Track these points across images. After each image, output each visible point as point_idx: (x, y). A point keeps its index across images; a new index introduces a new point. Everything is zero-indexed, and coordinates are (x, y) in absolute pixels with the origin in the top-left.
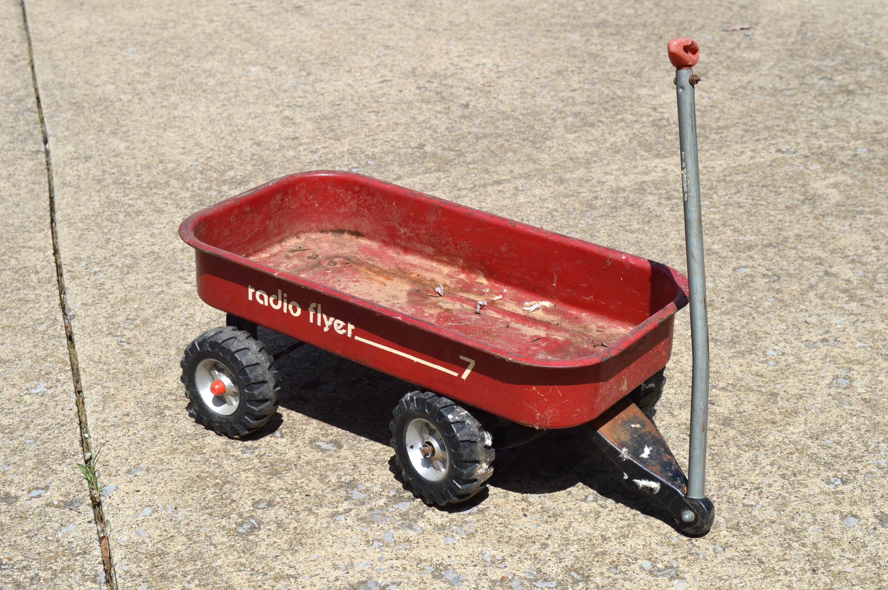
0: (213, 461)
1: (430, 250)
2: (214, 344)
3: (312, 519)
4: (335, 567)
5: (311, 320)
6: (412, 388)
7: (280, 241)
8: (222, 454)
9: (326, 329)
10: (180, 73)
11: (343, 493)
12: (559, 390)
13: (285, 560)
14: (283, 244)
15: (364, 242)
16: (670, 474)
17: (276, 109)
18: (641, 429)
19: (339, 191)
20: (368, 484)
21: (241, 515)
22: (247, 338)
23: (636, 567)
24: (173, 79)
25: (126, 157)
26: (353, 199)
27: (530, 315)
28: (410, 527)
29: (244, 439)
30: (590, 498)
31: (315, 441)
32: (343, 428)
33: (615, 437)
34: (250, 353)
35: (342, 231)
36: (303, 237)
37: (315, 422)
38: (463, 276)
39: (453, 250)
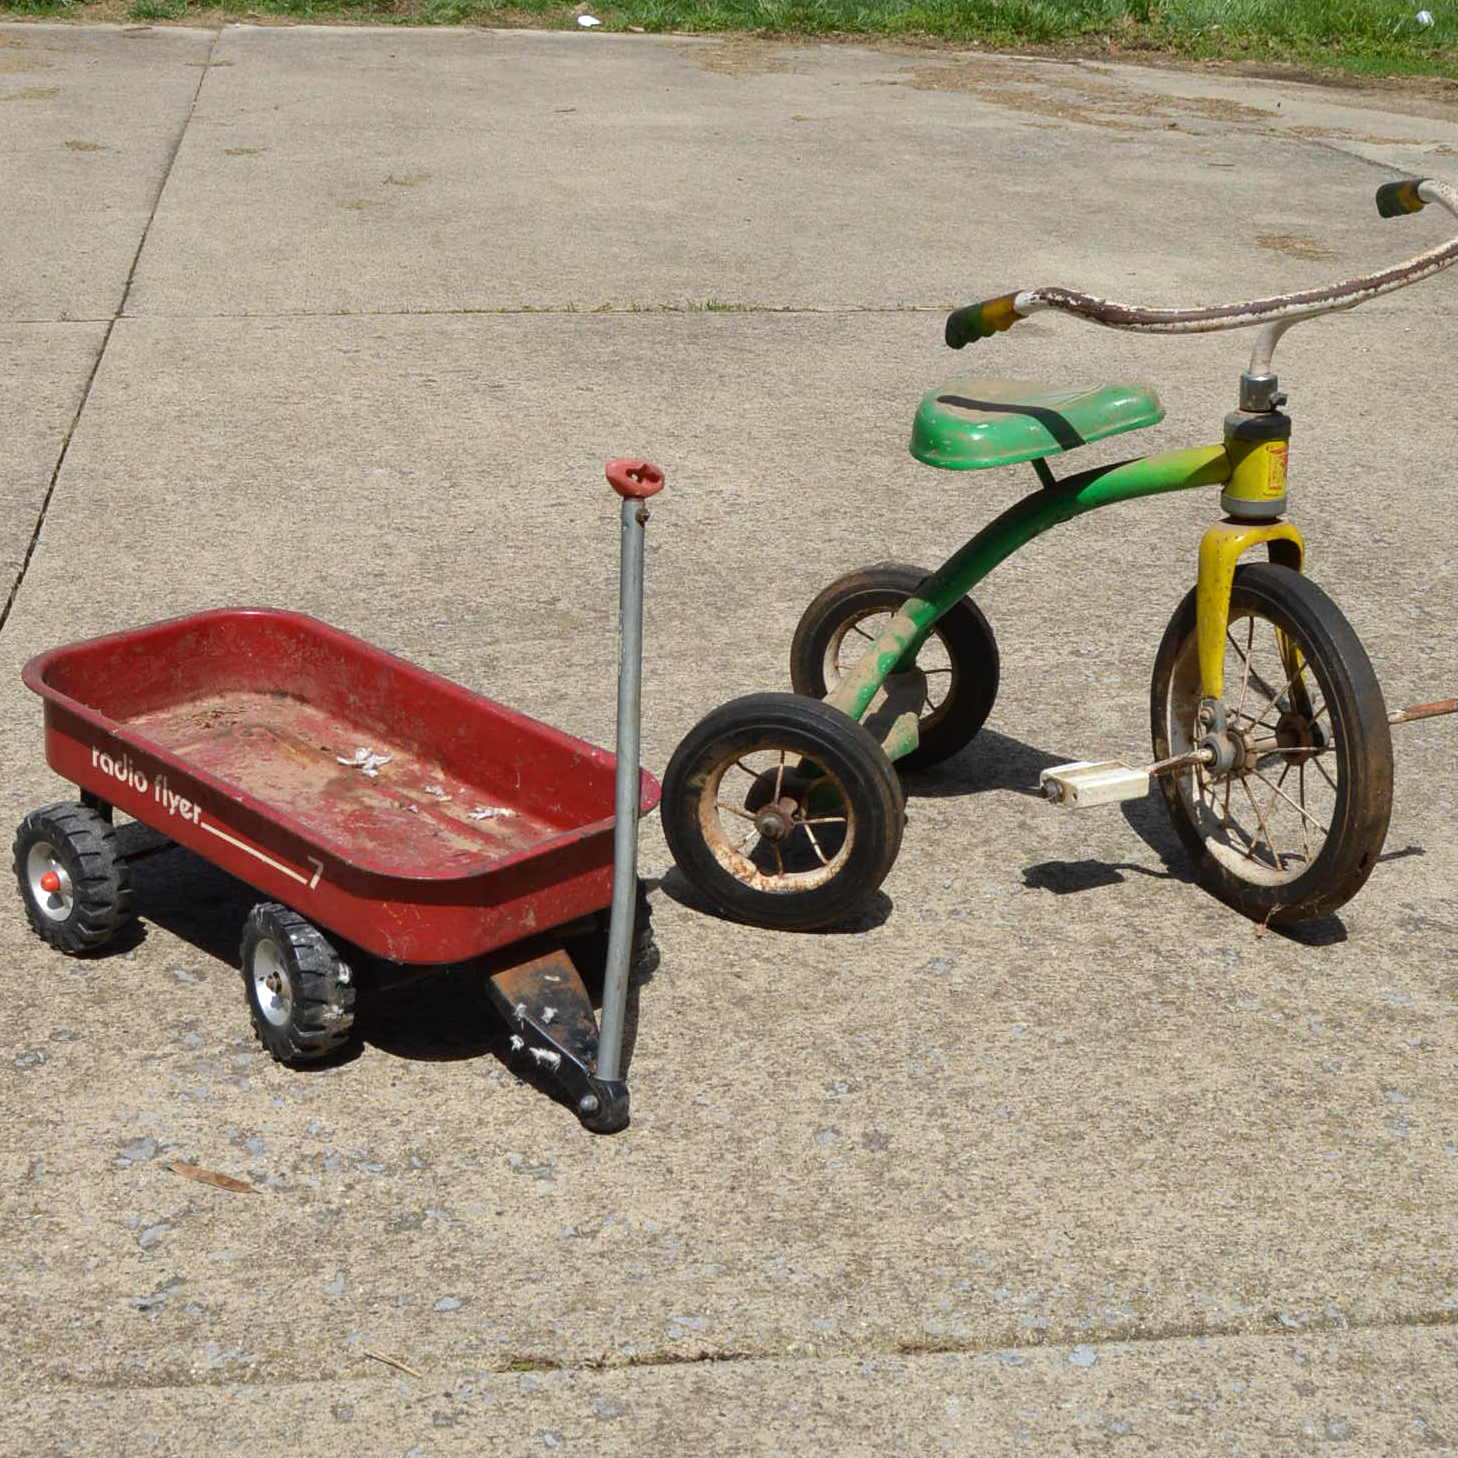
0: (29, 978)
1: (381, 727)
2: (47, 822)
3: (116, 1060)
4: (114, 1118)
5: (157, 799)
6: (263, 898)
7: (193, 700)
8: (46, 972)
9: (172, 811)
10: (267, 469)
11: (174, 1033)
12: (417, 911)
13: (55, 1104)
14: (198, 703)
15: (309, 710)
16: (579, 1045)
17: (376, 532)
18: (559, 983)
19: (281, 637)
20: (212, 1028)
21: (28, 1046)
22: (92, 819)
23: (500, 1160)
24: (254, 477)
25: (127, 581)
26: (297, 650)
27: (477, 825)
28: (237, 1083)
29: (81, 955)
30: (495, 1074)
31: (173, 969)
32: (218, 957)
33: (515, 989)
34: (89, 838)
35: (284, 694)
36: (230, 697)
37: (186, 945)
38: (416, 767)
39: (407, 731)
